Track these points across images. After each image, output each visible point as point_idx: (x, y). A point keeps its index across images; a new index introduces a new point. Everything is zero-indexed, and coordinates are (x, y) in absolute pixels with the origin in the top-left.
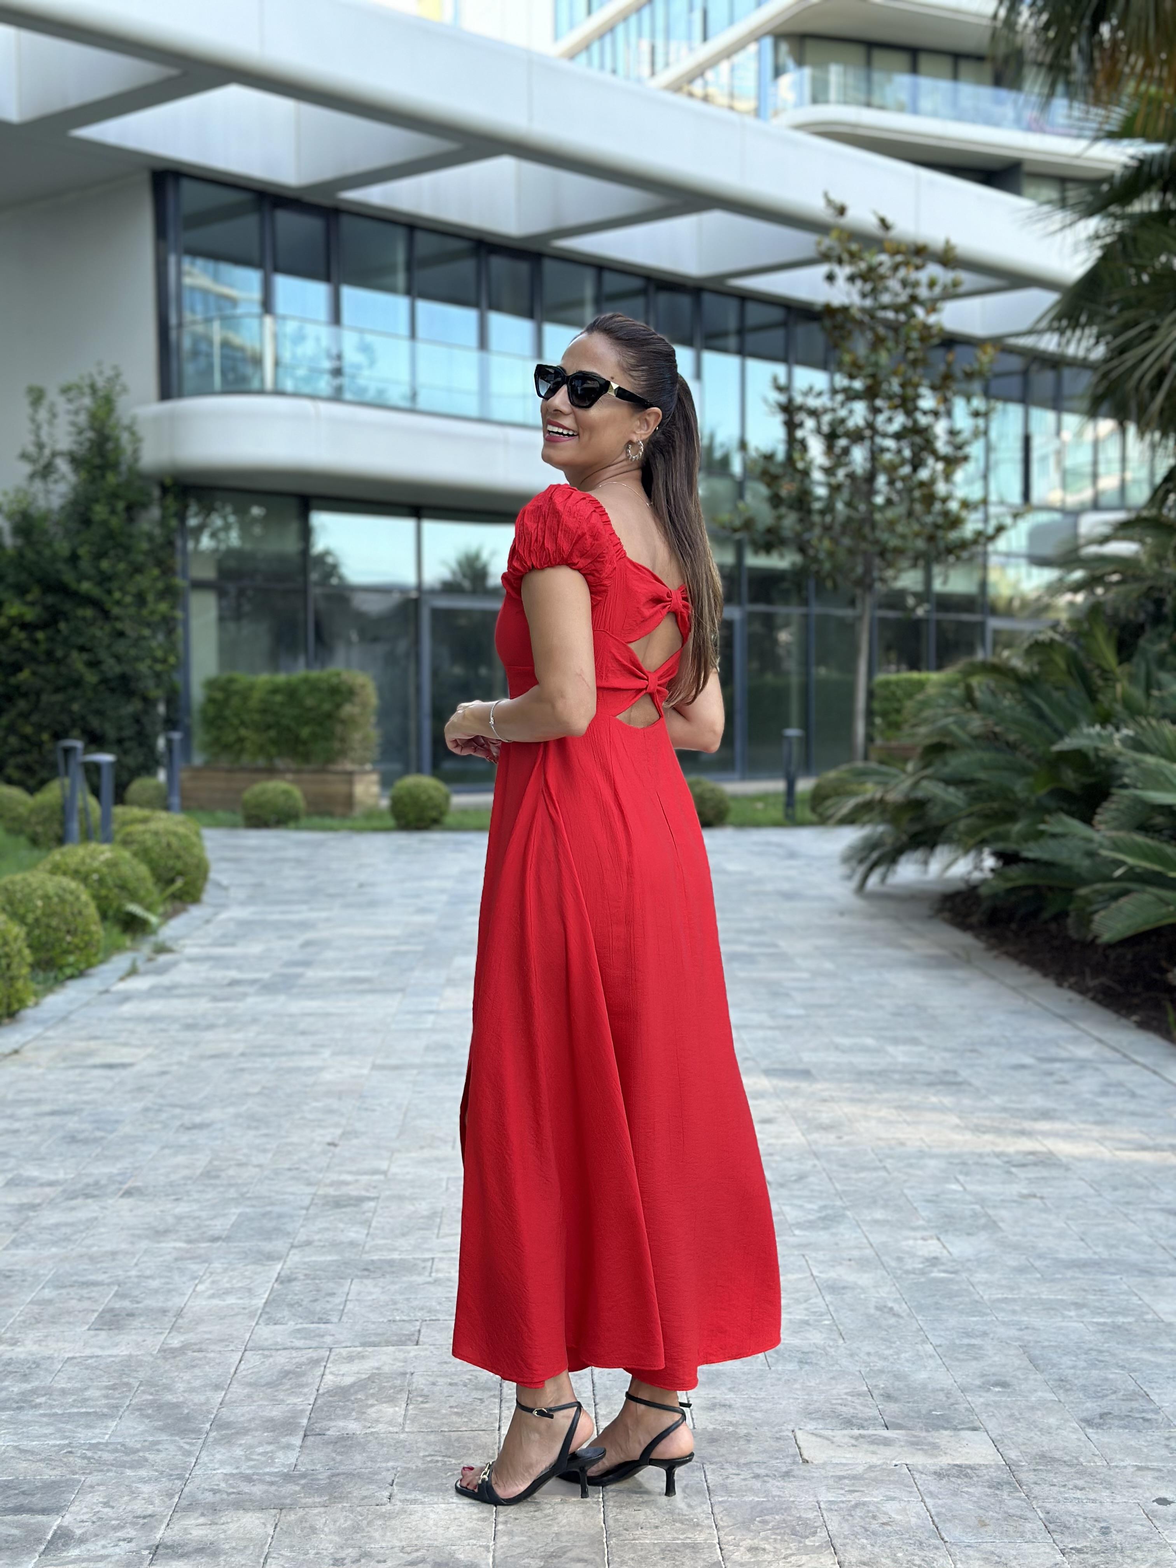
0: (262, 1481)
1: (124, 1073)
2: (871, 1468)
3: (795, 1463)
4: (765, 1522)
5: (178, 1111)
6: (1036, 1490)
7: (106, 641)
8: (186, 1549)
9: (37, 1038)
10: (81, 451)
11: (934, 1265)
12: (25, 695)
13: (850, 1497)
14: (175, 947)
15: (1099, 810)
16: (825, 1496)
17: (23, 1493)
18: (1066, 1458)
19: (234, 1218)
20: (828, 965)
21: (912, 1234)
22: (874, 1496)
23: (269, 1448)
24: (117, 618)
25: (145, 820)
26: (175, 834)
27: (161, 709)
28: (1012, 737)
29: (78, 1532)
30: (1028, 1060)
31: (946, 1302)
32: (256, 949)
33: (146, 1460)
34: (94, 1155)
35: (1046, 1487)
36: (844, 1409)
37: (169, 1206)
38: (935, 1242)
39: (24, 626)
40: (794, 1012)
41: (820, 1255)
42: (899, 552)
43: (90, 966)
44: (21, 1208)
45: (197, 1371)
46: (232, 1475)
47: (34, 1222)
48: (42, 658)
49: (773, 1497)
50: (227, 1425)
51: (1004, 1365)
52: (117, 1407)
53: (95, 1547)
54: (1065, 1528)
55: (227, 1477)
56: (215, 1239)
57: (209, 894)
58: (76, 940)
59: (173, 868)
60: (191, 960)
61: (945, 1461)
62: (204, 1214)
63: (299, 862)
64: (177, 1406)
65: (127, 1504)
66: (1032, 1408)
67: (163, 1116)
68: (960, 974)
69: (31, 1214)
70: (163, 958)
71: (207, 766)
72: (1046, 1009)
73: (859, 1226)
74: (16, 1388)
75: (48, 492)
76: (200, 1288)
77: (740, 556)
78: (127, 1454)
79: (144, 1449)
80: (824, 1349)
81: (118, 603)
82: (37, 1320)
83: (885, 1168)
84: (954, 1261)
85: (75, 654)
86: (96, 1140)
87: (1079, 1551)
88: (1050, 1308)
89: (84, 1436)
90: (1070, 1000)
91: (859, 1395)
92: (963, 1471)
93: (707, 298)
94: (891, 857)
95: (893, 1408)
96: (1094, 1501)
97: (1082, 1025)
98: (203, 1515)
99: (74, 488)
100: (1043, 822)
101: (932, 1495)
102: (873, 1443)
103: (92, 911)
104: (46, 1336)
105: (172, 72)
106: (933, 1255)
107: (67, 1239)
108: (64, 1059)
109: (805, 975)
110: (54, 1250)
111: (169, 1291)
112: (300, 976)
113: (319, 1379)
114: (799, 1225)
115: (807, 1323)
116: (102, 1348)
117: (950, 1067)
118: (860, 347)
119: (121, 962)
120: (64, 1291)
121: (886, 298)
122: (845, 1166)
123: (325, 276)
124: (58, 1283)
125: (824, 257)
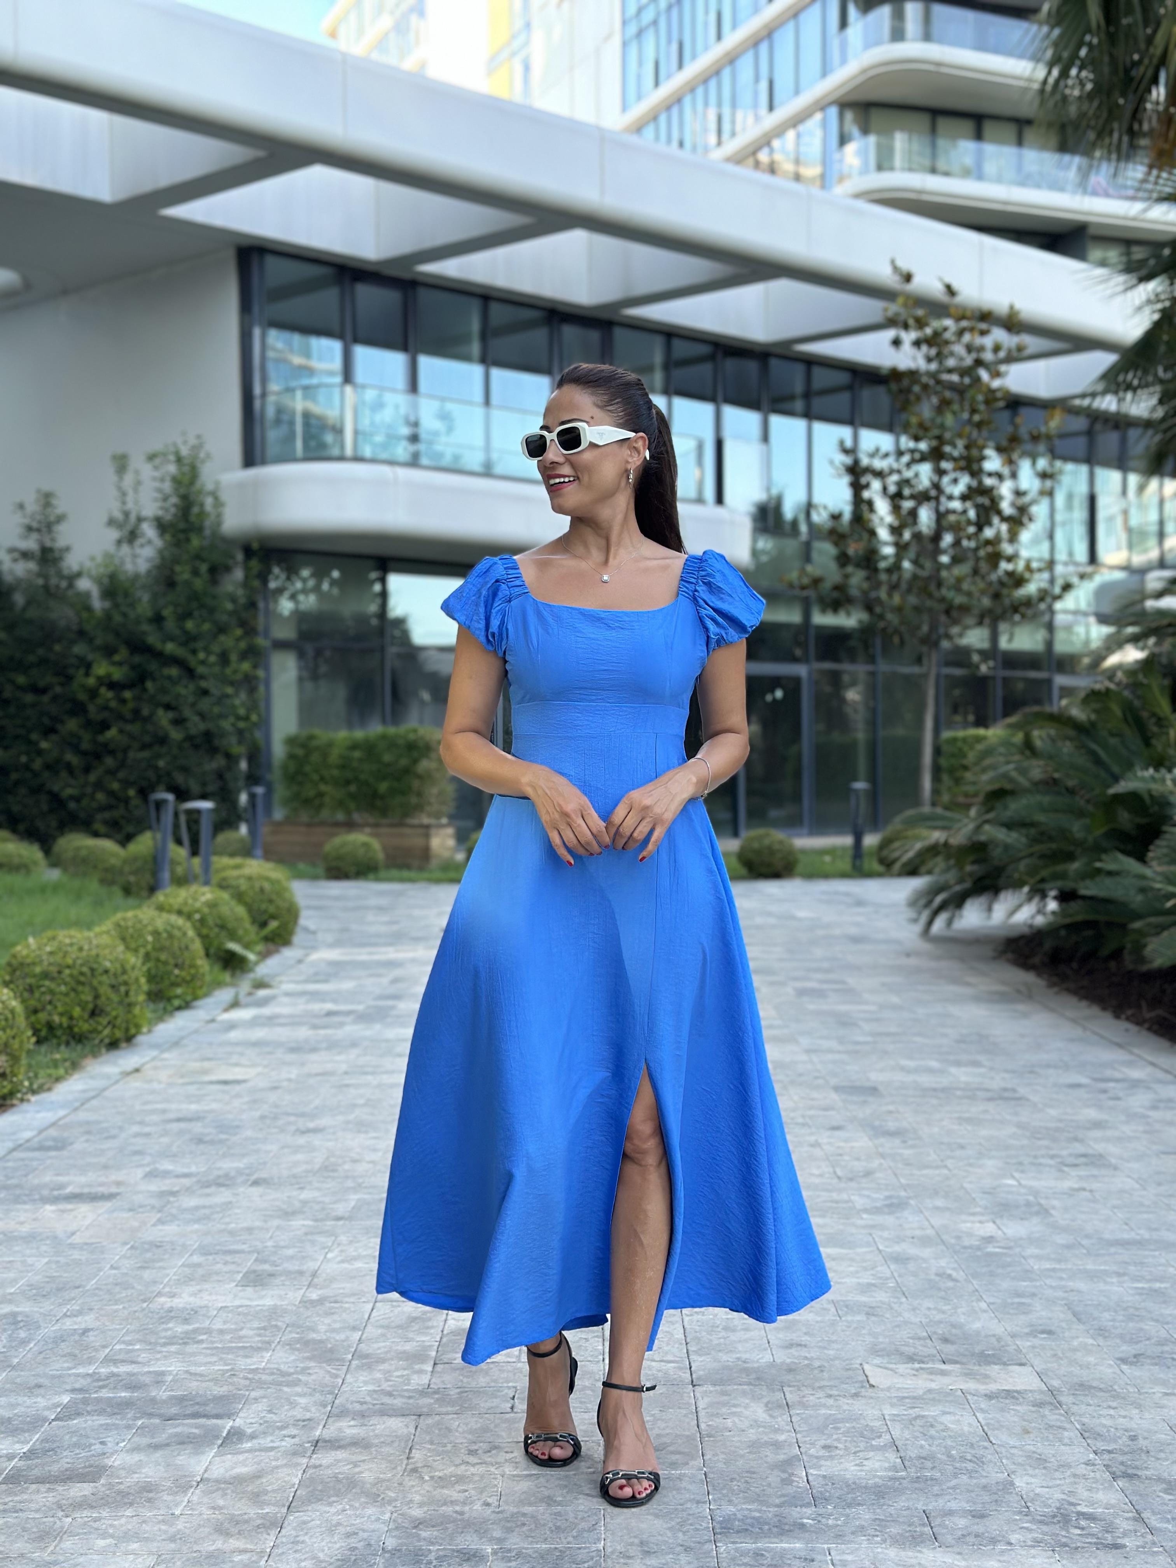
0: (403, 1397)
1: (237, 1088)
2: (930, 1391)
3: (862, 1387)
4: (838, 1428)
5: (292, 1119)
6: (1075, 1409)
7: (191, 699)
8: (342, 1443)
9: (154, 1059)
10: (168, 517)
11: (989, 1242)
12: (112, 752)
13: (911, 1411)
14: (273, 983)
15: (1151, 847)
16: (888, 1411)
17: (198, 1404)
18: (1102, 1386)
19: (353, 1203)
20: (895, 999)
21: (972, 1218)
22: (932, 1411)
23: (405, 1372)
24: (202, 677)
25: (237, 867)
26: (267, 879)
27: (243, 765)
28: (1070, 783)
29: (249, 1431)
30: (1084, 1080)
31: (1000, 1271)
32: (348, 985)
33: (300, 1380)
34: (221, 1153)
35: (1083, 1407)
36: (907, 1348)
37: (295, 1193)
38: (991, 1225)
39: (112, 685)
40: (861, 1039)
41: (886, 1234)
42: (964, 609)
43: (196, 998)
44: (162, 1194)
45: (336, 1317)
46: (374, 1391)
47: (176, 1204)
48: (128, 716)
49: (844, 1411)
50: (367, 1356)
51: (1050, 1319)
52: (269, 1343)
53: (266, 1442)
54: (1098, 1436)
55: (371, 1393)
56: (339, 1219)
57: (298, 938)
58: (184, 974)
59: (265, 911)
60: (287, 994)
61: (993, 1387)
62: (327, 1200)
63: (380, 909)
64: (321, 1341)
65: (287, 1410)
66: (1075, 1350)
67: (280, 1123)
68: (1021, 1007)
69: (172, 1199)
70: (262, 993)
71: (288, 821)
72: (1102, 1037)
73: (921, 1212)
74: (180, 1329)
75: (135, 556)
76: (330, 1255)
77: (807, 615)
78: (283, 1376)
79: (296, 1373)
80: (889, 1305)
81: (203, 662)
82: (188, 1280)
83: (946, 1167)
84: (1008, 1239)
85: (160, 712)
86: (221, 1142)
87: (1109, 1452)
88: (1092, 1276)
89: (243, 1363)
90: (1127, 1030)
91: (920, 1339)
92: (1010, 1394)
93: (773, 362)
94: (958, 902)
95: (949, 1349)
96: (1125, 1417)
97: (1136, 1051)
98: (353, 1419)
99: (160, 552)
100: (1100, 860)
101: (982, 1411)
102: (931, 1373)
103: (197, 946)
104: (200, 1291)
105: (260, 153)
106: (988, 1234)
107: (207, 1218)
108: (182, 1077)
109: (872, 1008)
110: (196, 1226)
111: (304, 1258)
112: (393, 1008)
113: (442, 1324)
114: (866, 1211)
115: (874, 1285)
116: (250, 1299)
117: (1009, 1086)
118: (926, 410)
119: (225, 995)
120: (210, 1258)
121: (951, 362)
122: (908, 1164)
123: (403, 347)
124: (205, 1251)
125: (891, 322)
